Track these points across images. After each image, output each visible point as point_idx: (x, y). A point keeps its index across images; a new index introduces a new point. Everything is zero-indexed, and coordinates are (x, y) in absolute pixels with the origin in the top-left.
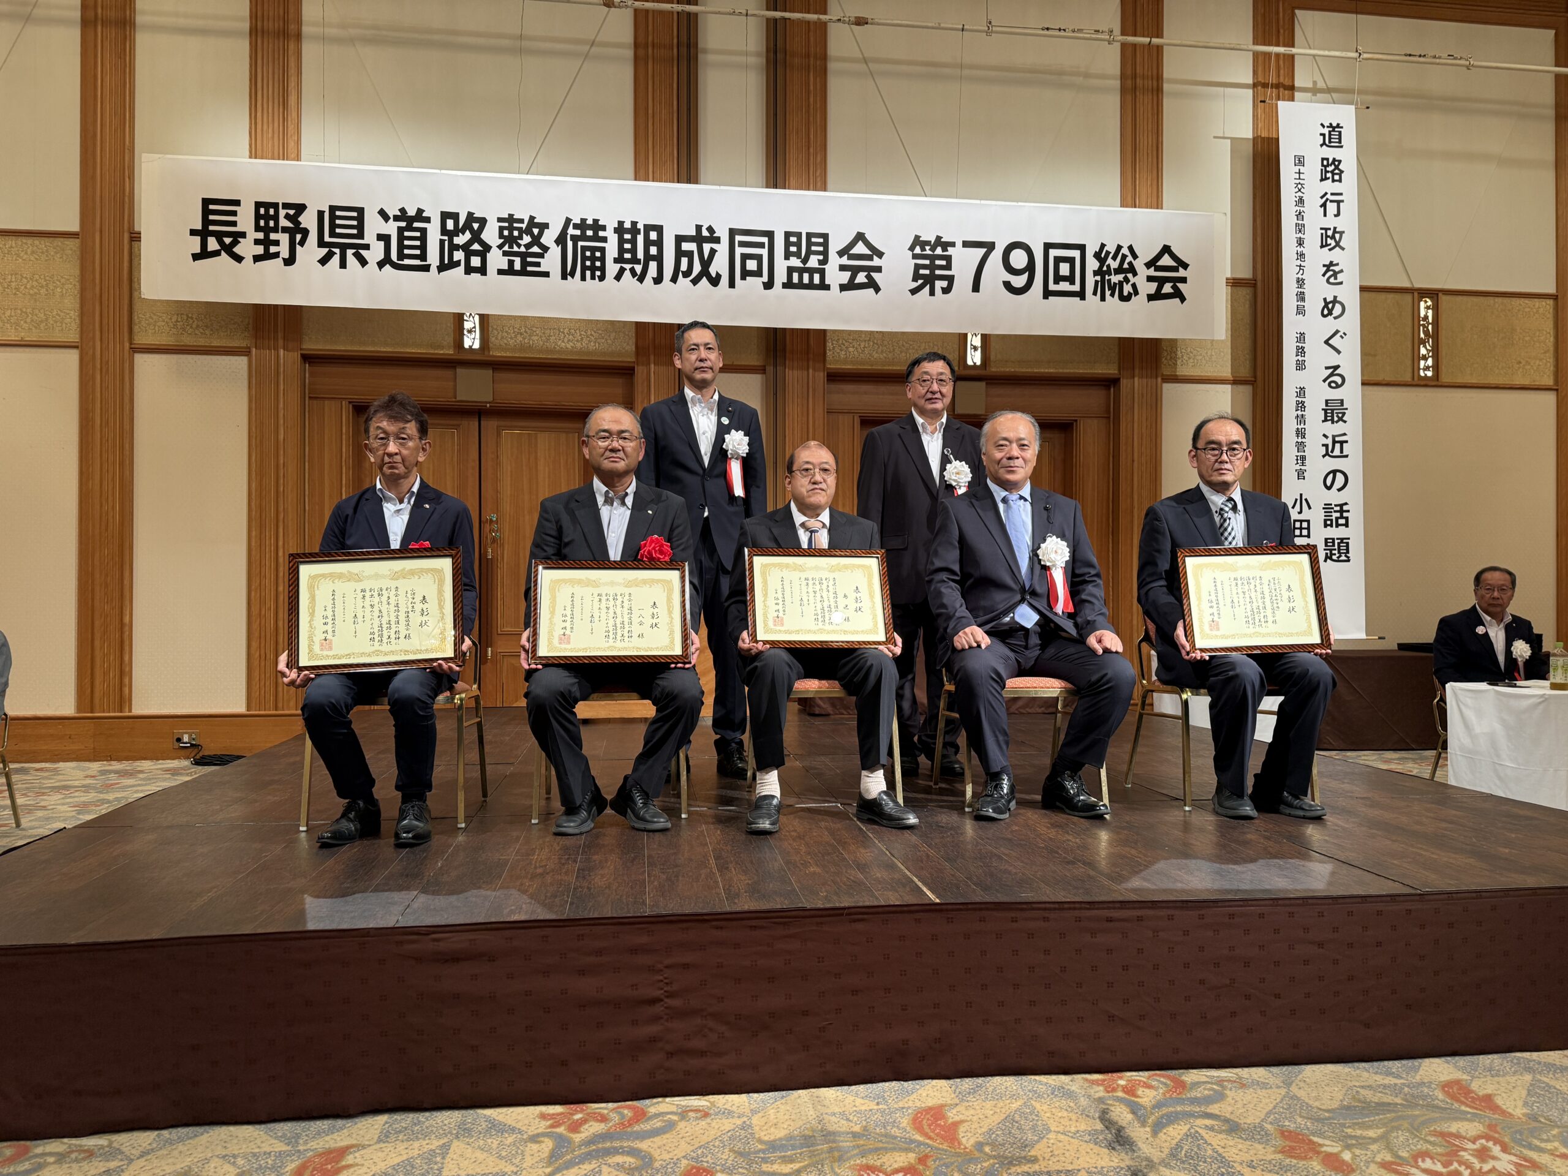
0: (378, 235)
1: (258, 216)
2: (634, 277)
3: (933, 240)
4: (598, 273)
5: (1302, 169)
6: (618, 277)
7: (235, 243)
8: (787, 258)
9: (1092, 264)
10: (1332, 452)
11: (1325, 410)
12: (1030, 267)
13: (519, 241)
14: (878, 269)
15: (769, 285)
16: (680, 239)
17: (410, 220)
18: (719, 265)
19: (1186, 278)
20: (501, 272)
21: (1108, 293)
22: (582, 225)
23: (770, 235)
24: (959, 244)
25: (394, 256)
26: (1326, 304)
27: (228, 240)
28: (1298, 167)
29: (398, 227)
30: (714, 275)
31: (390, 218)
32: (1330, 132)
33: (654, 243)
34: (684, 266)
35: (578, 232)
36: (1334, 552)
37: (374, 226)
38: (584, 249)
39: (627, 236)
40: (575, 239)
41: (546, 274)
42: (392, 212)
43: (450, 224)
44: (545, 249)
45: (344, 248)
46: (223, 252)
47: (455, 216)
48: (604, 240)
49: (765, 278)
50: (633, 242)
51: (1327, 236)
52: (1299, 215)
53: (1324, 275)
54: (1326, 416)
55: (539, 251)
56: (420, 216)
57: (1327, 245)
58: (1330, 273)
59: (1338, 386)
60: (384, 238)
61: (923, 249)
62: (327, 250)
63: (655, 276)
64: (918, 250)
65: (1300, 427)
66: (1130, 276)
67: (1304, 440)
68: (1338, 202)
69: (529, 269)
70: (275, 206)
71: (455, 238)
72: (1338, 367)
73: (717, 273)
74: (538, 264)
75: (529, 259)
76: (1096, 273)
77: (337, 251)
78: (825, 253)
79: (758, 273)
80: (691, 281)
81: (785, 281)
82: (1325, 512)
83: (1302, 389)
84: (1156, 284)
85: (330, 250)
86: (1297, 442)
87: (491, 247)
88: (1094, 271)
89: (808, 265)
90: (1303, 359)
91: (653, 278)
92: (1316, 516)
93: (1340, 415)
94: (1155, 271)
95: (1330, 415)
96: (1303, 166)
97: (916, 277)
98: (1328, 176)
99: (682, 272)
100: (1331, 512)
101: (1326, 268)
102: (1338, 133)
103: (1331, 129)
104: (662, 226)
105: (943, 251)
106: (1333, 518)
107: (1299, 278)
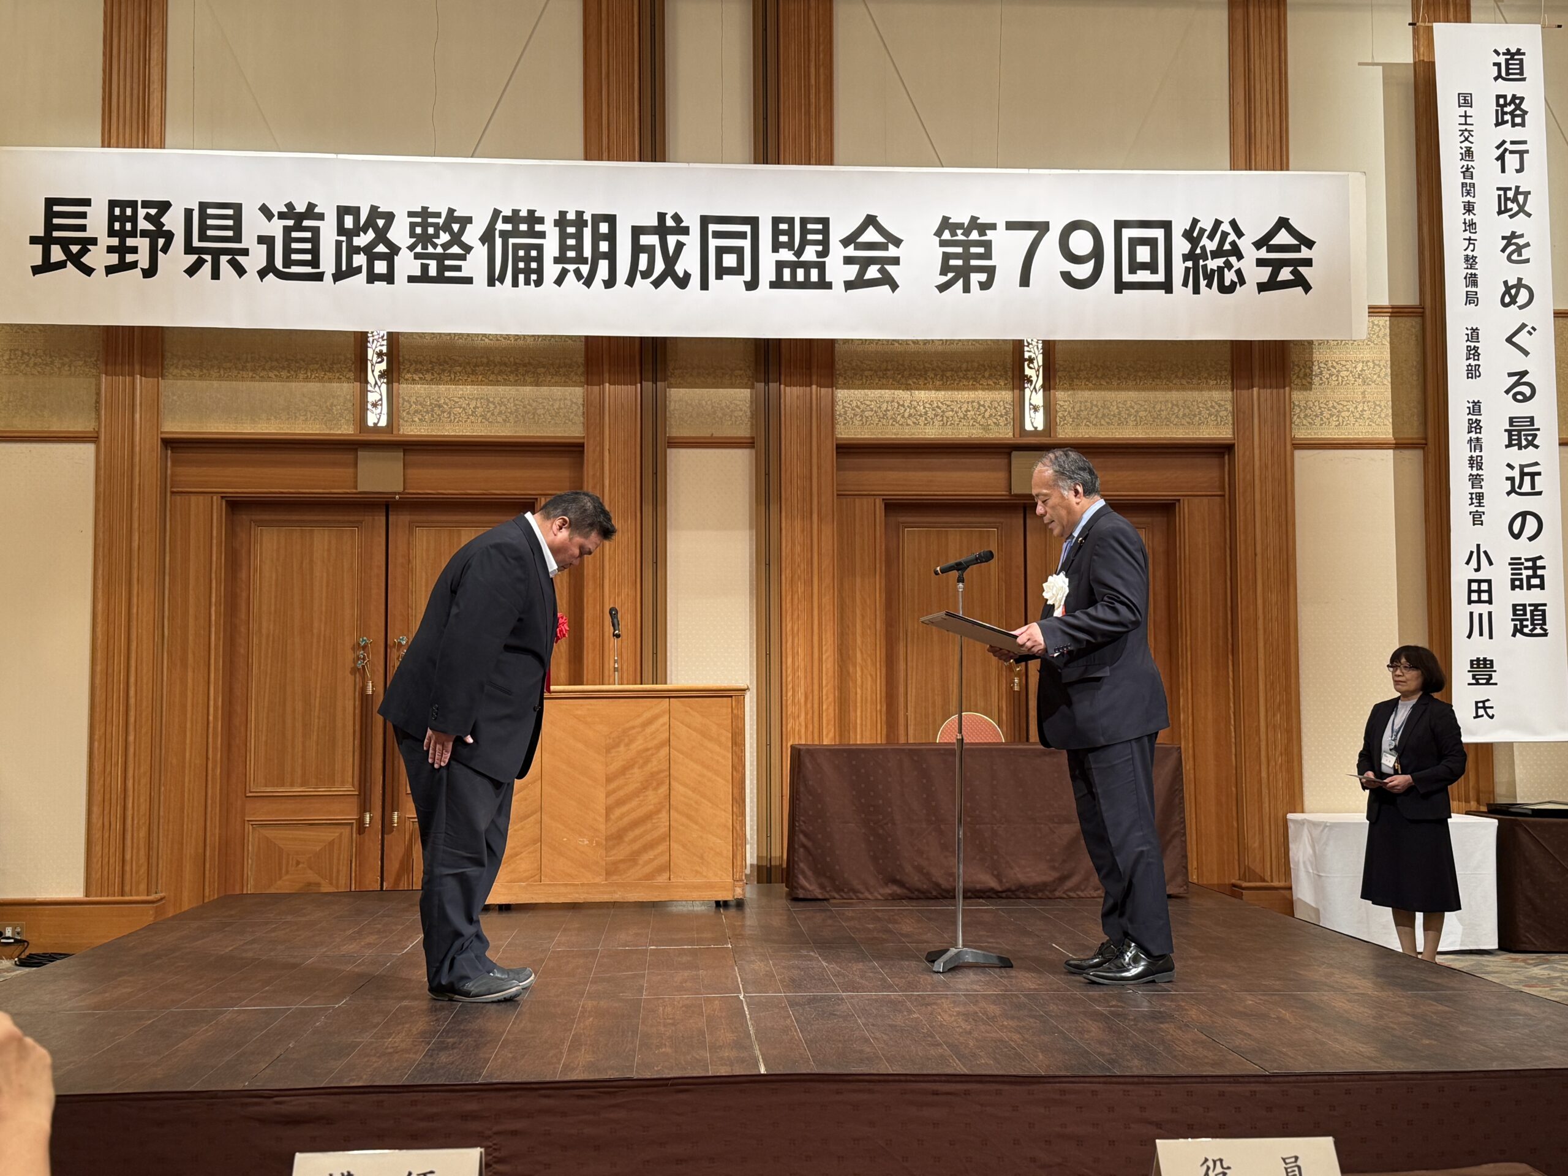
0: (259, 237)
1: (112, 219)
2: (579, 280)
3: (966, 221)
4: (534, 277)
5: (1470, 111)
6: (559, 281)
7: (84, 251)
8: (775, 250)
9: (1181, 246)
10: (1520, 487)
11: (1509, 432)
12: (1097, 253)
13: (435, 240)
14: (896, 261)
15: (752, 285)
16: (637, 231)
17: (300, 217)
18: (689, 262)
19: (1310, 260)
20: (412, 279)
21: (1203, 283)
22: (514, 218)
23: (753, 222)
24: (1001, 226)
25: (279, 263)
26: (1508, 289)
27: (75, 249)
28: (1463, 109)
29: (285, 227)
30: (681, 274)
31: (274, 216)
32: (1507, 60)
33: (605, 237)
34: (643, 264)
35: (508, 227)
36: (1525, 623)
37: (254, 225)
38: (517, 247)
39: (571, 230)
40: (504, 235)
41: (468, 280)
42: (277, 207)
43: (349, 222)
44: (468, 249)
45: (216, 254)
46: (68, 263)
47: (355, 211)
48: (542, 235)
49: (747, 277)
50: (579, 237)
51: (1507, 199)
52: (1467, 172)
53: (1503, 251)
54: (1510, 439)
55: (460, 251)
56: (311, 212)
57: (1507, 210)
58: (1512, 248)
59: (1526, 399)
60: (267, 241)
61: (954, 234)
62: (196, 256)
63: (606, 278)
64: (947, 235)
65: (1474, 455)
66: (1233, 260)
67: (1480, 472)
68: (1521, 153)
69: (447, 274)
70: (133, 204)
71: (355, 239)
72: (1524, 373)
73: (686, 272)
74: (458, 268)
75: (447, 263)
76: (1186, 258)
77: (208, 258)
78: (825, 243)
79: (739, 270)
80: (651, 283)
81: (774, 279)
82: (1512, 569)
83: (1477, 404)
84: (1270, 269)
85: (199, 257)
86: (1471, 475)
87: (400, 249)
88: (1184, 255)
89: (802, 259)
90: (1476, 362)
91: (603, 281)
92: (1500, 574)
93: (1530, 438)
94: (1268, 251)
95: (1516, 437)
96: (1471, 106)
97: (945, 269)
98: (1505, 119)
99: (641, 271)
100: (1521, 569)
101: (1505, 242)
102: (1518, 62)
103: (1509, 57)
104: (615, 216)
105: (980, 236)
106: (1524, 577)
107: (1468, 256)
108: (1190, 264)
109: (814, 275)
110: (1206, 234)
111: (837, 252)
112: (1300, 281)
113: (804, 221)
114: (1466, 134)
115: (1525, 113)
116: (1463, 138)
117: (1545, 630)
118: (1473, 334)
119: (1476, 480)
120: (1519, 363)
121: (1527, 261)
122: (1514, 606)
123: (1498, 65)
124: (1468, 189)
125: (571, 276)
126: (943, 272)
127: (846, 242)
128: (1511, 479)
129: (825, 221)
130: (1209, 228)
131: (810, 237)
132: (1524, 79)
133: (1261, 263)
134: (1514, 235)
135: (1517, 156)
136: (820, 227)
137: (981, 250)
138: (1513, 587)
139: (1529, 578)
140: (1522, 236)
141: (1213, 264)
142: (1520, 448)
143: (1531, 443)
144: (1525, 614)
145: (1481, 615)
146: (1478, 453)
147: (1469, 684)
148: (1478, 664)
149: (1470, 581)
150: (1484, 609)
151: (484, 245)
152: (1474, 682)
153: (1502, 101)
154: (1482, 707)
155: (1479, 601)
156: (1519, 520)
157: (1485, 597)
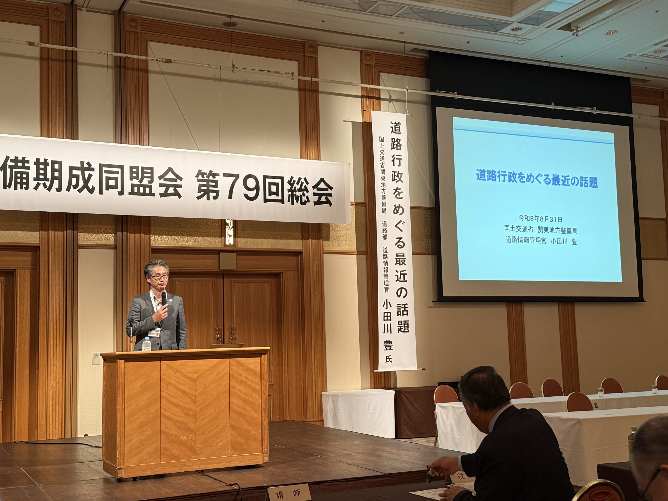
2: (45, 188)
3: (208, 173)
4: (24, 186)
6: (36, 188)
8: (131, 179)
10: (400, 279)
11: (396, 259)
12: (257, 187)
14: (180, 186)
15: (121, 193)
16: (71, 169)
18: (94, 182)
19: (331, 194)
21: (295, 201)
22: (16, 160)
23: (122, 167)
24: (221, 175)
26: (396, 208)
28: (381, 142)
30: (91, 188)
33: (56, 170)
34: (74, 182)
35: (13, 164)
36: (402, 328)
38: (16, 173)
39: (42, 167)
40: (11, 167)
48: (28, 168)
49: (119, 189)
50: (45, 169)
51: (395, 176)
52: (382, 165)
53: (394, 194)
57: (395, 180)
59: (402, 247)
61: (203, 177)
63: (57, 187)
64: (200, 177)
67: (387, 273)
68: (400, 159)
72: (401, 238)
73: (93, 186)
78: (152, 177)
79: (115, 187)
80: (78, 190)
81: (130, 191)
82: (398, 308)
83: (386, 248)
84: (318, 197)
86: (384, 274)
88: (288, 190)
89: (142, 183)
90: (386, 234)
91: (56, 189)
92: (394, 310)
93: (403, 261)
94: (317, 190)
95: (399, 261)
96: (384, 142)
98: (395, 147)
99: (73, 186)
100: (400, 308)
101: (395, 191)
103: (395, 125)
104: (61, 162)
105: (213, 178)
106: (401, 311)
107: (383, 195)
108: (290, 193)
109: (147, 190)
110: (296, 182)
111: (157, 182)
112: (328, 202)
113: (143, 168)
114: (382, 151)
115: (401, 145)
116: (381, 153)
117: (408, 330)
118: (385, 223)
119: (386, 276)
120: (399, 234)
121: (402, 198)
122: (398, 321)
123: (392, 127)
124: (383, 171)
125: (41, 186)
126: (199, 192)
127: (160, 178)
128: (397, 276)
129: (152, 169)
130: (297, 180)
131: (145, 175)
132: (400, 133)
133: (315, 194)
134: (397, 189)
135: (398, 160)
136: (150, 171)
137: (214, 184)
138: (398, 315)
139: (403, 311)
140: (400, 189)
141: (298, 194)
142: (400, 265)
143: (403, 263)
144: (402, 324)
145: (388, 325)
146: (386, 266)
147: (384, 350)
148: (387, 343)
149: (384, 313)
150: (389, 322)
151: (1, 171)
152: (386, 349)
153: (393, 140)
154: (388, 358)
155: (387, 320)
156: (400, 290)
157: (389, 318)
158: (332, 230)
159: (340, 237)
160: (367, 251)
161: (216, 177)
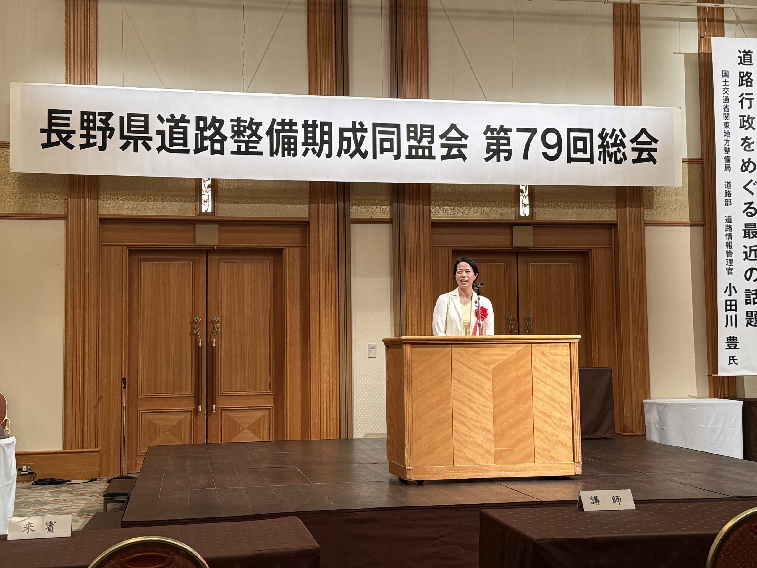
0: (157, 131)
1: (83, 121)
2: (314, 154)
3: (498, 128)
4: (292, 152)
5: (727, 79)
6: (304, 154)
7: (69, 137)
8: (408, 140)
9: (597, 141)
10: (750, 256)
11: (745, 230)
12: (559, 144)
13: (244, 134)
14: (465, 146)
15: (397, 157)
16: (342, 130)
17: (177, 122)
18: (367, 146)
19: (656, 149)
20: (233, 153)
21: (608, 159)
22: (283, 123)
23: (398, 126)
24: (514, 130)
25: (167, 144)
26: (744, 163)
27: (64, 135)
28: (725, 78)
29: (170, 126)
30: (363, 152)
31: (164, 121)
32: (744, 55)
33: (326, 133)
34: (345, 147)
35: (280, 127)
36: (752, 320)
37: (155, 125)
38: (284, 137)
39: (310, 129)
40: (278, 131)
41: (260, 154)
42: (166, 117)
43: (202, 124)
44: (260, 138)
45: (136, 139)
46: (61, 143)
47: (204, 119)
48: (296, 131)
49: (395, 153)
50: (314, 132)
51: (744, 121)
52: (726, 108)
53: (742, 145)
54: (745, 234)
55: (256, 139)
56: (183, 119)
57: (744, 126)
58: (746, 144)
59: (753, 215)
60: (161, 133)
61: (492, 134)
62: (126, 140)
63: (327, 153)
64: (489, 134)
65: (728, 241)
66: (621, 148)
67: (731, 250)
68: (751, 99)
69: (250, 150)
70: (94, 114)
71: (205, 132)
72: (752, 203)
73: (365, 150)
74: (256, 148)
75: (250, 145)
76: (599, 147)
77: (132, 141)
78: (432, 137)
79: (391, 150)
80: (349, 155)
81: (408, 154)
82: (746, 295)
83: (730, 217)
84: (638, 153)
85: (128, 141)
86: (727, 251)
87: (227, 138)
88: (599, 145)
89: (421, 144)
90: (730, 198)
91: (326, 154)
92: (741, 298)
93: (754, 234)
94: (637, 144)
95: (747, 233)
96: (728, 77)
97: (488, 151)
98: (743, 83)
99: (344, 150)
100: (750, 295)
101: (743, 141)
102: (749, 56)
103: (745, 54)
104: (331, 123)
105: (505, 135)
106: (752, 298)
107: (726, 148)
108: (601, 150)
109: (427, 152)
110: (609, 135)
111: (438, 141)
112: (651, 159)
113: (422, 126)
114: (726, 90)
115: (752, 80)
116: (724, 92)
118: (728, 185)
119: (729, 253)
120: (749, 198)
121: (753, 150)
122: (747, 312)
123: (740, 57)
124: (727, 116)
125: (310, 152)
126: (488, 152)
127: (442, 137)
128: (746, 253)
129: (432, 127)
130: (610, 133)
131: (425, 134)
132: (752, 65)
133: (634, 150)
134: (747, 138)
135: (749, 101)
136: (429, 129)
137: (505, 141)
138: (747, 303)
140: (750, 138)
141: (612, 150)
142: (750, 238)
143: (754, 236)
144: (752, 316)
145: (731, 316)
147: (726, 349)
148: (730, 339)
149: (726, 301)
150: (733, 313)
151: (268, 136)
152: (728, 348)
153: (742, 75)
154: (732, 359)
155: (731, 310)
156: (749, 272)
157: (733, 308)
158: (656, 195)
159: (667, 204)
160: (704, 222)
161: (508, 133)
